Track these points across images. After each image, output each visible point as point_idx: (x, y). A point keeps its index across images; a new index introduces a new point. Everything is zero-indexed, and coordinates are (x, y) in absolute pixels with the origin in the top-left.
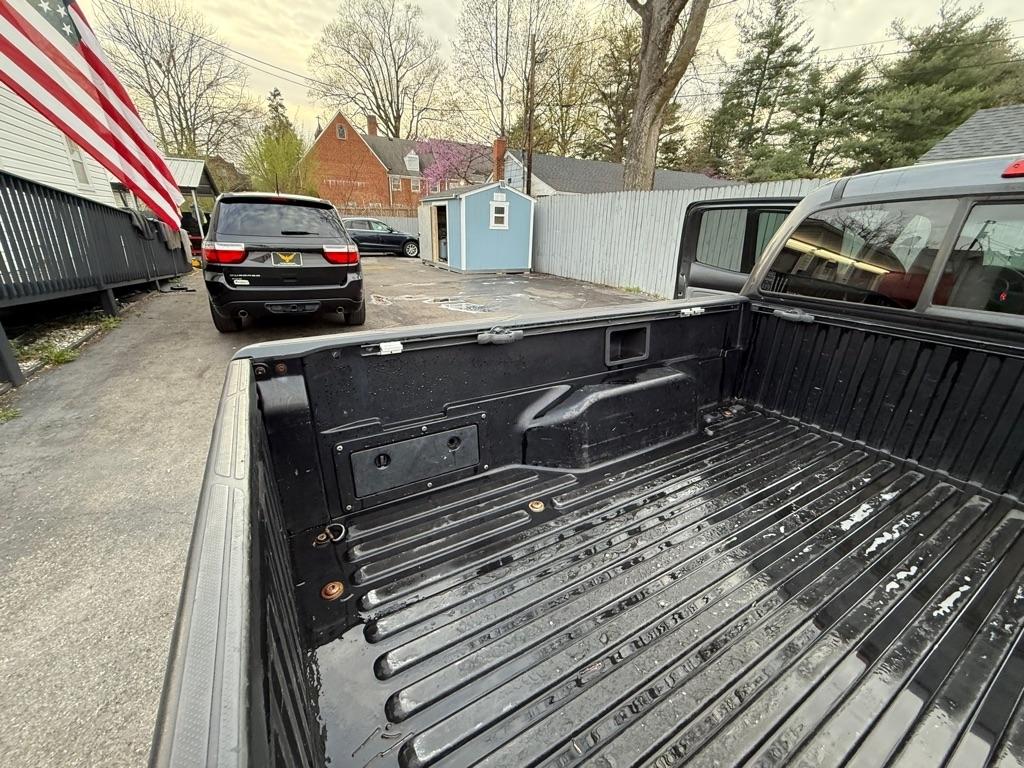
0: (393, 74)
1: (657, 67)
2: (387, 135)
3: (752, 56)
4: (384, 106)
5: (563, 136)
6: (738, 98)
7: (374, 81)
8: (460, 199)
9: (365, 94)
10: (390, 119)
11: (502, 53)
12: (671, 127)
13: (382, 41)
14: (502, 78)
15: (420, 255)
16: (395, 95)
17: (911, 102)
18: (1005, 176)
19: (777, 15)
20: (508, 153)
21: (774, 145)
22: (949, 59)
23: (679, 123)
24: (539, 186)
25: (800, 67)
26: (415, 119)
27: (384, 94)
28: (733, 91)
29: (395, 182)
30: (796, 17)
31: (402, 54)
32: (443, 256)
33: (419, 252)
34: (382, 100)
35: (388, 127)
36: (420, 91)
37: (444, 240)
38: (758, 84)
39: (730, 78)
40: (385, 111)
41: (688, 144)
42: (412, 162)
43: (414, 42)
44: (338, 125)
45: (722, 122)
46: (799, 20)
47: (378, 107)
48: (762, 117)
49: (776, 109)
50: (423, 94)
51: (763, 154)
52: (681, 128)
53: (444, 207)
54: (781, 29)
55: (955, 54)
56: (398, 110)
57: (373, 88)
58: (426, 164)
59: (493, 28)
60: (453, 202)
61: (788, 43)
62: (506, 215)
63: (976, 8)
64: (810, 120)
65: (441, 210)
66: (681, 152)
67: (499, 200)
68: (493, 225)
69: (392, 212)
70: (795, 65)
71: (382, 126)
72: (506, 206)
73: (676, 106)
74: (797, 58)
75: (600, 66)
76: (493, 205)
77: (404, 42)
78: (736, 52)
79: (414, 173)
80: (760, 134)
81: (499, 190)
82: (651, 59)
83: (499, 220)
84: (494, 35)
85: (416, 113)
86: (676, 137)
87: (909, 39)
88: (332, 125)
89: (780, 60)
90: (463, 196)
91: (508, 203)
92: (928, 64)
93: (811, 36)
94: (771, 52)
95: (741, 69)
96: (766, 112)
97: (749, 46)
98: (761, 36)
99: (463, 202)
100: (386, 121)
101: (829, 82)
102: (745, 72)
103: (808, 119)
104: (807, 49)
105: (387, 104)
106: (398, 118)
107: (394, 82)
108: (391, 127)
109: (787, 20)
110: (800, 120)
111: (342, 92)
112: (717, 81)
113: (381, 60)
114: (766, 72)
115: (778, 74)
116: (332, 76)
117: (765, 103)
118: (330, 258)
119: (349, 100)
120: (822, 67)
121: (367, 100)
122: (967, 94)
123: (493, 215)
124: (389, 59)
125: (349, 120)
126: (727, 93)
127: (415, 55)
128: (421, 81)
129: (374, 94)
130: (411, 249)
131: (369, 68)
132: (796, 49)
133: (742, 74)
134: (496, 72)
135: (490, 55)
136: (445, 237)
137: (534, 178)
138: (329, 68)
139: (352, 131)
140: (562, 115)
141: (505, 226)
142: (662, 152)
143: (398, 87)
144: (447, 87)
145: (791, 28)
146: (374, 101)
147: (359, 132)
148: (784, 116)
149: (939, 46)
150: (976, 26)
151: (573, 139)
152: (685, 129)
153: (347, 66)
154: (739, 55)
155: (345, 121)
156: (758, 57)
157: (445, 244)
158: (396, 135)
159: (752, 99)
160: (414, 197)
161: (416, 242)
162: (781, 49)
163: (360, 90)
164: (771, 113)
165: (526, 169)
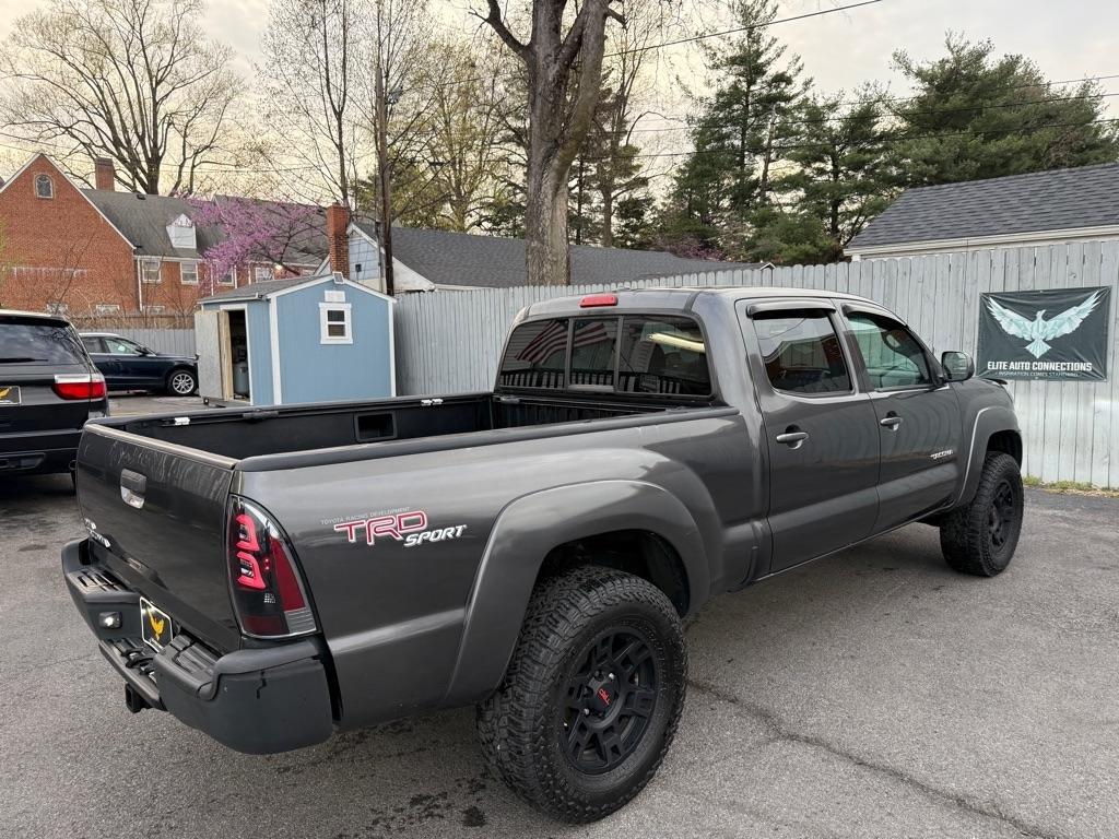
0: (147, 92)
1: (551, 124)
2: (134, 188)
3: (726, 86)
4: (128, 141)
5: (457, 191)
6: (717, 140)
7: (111, 103)
8: (268, 300)
9: (92, 123)
10: (139, 162)
11: (337, 80)
12: (627, 180)
13: (128, 45)
14: (339, 115)
15: (201, 391)
16: (151, 125)
17: (937, 152)
18: (582, 306)
19: (749, 36)
20: (353, 227)
21: (779, 205)
22: (972, 100)
23: (642, 174)
24: (406, 276)
25: (795, 102)
26: (189, 163)
27: (129, 124)
28: (708, 131)
29: (150, 267)
30: (774, 40)
31: (164, 63)
32: (241, 389)
33: (196, 386)
34: (125, 130)
35: (136, 175)
36: (197, 120)
37: (242, 365)
38: (740, 122)
39: (701, 113)
40: (129, 149)
41: (658, 204)
42: (182, 234)
43: (190, 48)
44: (36, 176)
45: (701, 171)
46: (779, 44)
47: (117, 142)
48: (756, 166)
49: (773, 156)
50: (203, 125)
51: (767, 218)
52: (644, 182)
53: (241, 314)
54: (759, 54)
55: (977, 95)
56: (155, 148)
57: (108, 113)
58: (210, 238)
59: (320, 47)
60: (256, 305)
61: (771, 71)
62: (347, 323)
63: (985, 43)
64: (821, 172)
65: (237, 319)
66: (648, 217)
67: (335, 300)
68: (326, 338)
69: (145, 321)
70: (788, 99)
71: (123, 173)
72: (347, 309)
73: (632, 151)
74: (789, 90)
75: (506, 90)
76: (324, 309)
77: (169, 46)
78: (703, 80)
79: (187, 252)
80: (758, 190)
81: (332, 285)
82: (542, 114)
83: (337, 331)
84: (322, 56)
85: (189, 153)
86: (639, 194)
87: (919, 74)
88: (26, 175)
89: (765, 92)
90: (273, 296)
91: (350, 305)
92: (947, 105)
93: (799, 64)
94: (751, 82)
95: (714, 101)
96: (760, 160)
97: (721, 73)
98: (733, 61)
99: (273, 306)
100: (132, 166)
101: (834, 123)
102: (720, 107)
103: (818, 169)
104: (798, 82)
105: (134, 140)
106: (155, 161)
107: (149, 103)
108: (142, 176)
109: (763, 45)
110: (808, 171)
111: (47, 118)
112: (683, 117)
113: (124, 71)
114: (750, 107)
115: (767, 110)
116: (29, 92)
117: (757, 148)
118: (63, 391)
119: (59, 131)
120: (820, 103)
121: (95, 131)
122: (1002, 143)
123: (325, 323)
124: (140, 70)
125: (57, 163)
126: (701, 133)
127: (188, 67)
128: (200, 105)
129: (110, 123)
130: (182, 383)
131: (101, 83)
132: (782, 78)
133: (716, 109)
134: (329, 105)
135: (317, 83)
136: (244, 358)
137: (397, 265)
138: (25, 82)
139: (64, 185)
140: (454, 158)
141: (348, 338)
142: (622, 216)
143: (155, 113)
144: (248, 114)
145: (770, 54)
146: (110, 134)
147: (78, 183)
148: (785, 167)
149: (956, 84)
150: (991, 63)
151: (476, 195)
152: (651, 182)
153: (58, 79)
154: (708, 84)
155: (52, 168)
156: (735, 87)
157: (245, 370)
158: (152, 188)
159: (737, 143)
160: (187, 294)
161: (191, 370)
162: (764, 78)
163: (81, 115)
164: (768, 161)
165: (383, 251)
